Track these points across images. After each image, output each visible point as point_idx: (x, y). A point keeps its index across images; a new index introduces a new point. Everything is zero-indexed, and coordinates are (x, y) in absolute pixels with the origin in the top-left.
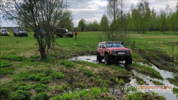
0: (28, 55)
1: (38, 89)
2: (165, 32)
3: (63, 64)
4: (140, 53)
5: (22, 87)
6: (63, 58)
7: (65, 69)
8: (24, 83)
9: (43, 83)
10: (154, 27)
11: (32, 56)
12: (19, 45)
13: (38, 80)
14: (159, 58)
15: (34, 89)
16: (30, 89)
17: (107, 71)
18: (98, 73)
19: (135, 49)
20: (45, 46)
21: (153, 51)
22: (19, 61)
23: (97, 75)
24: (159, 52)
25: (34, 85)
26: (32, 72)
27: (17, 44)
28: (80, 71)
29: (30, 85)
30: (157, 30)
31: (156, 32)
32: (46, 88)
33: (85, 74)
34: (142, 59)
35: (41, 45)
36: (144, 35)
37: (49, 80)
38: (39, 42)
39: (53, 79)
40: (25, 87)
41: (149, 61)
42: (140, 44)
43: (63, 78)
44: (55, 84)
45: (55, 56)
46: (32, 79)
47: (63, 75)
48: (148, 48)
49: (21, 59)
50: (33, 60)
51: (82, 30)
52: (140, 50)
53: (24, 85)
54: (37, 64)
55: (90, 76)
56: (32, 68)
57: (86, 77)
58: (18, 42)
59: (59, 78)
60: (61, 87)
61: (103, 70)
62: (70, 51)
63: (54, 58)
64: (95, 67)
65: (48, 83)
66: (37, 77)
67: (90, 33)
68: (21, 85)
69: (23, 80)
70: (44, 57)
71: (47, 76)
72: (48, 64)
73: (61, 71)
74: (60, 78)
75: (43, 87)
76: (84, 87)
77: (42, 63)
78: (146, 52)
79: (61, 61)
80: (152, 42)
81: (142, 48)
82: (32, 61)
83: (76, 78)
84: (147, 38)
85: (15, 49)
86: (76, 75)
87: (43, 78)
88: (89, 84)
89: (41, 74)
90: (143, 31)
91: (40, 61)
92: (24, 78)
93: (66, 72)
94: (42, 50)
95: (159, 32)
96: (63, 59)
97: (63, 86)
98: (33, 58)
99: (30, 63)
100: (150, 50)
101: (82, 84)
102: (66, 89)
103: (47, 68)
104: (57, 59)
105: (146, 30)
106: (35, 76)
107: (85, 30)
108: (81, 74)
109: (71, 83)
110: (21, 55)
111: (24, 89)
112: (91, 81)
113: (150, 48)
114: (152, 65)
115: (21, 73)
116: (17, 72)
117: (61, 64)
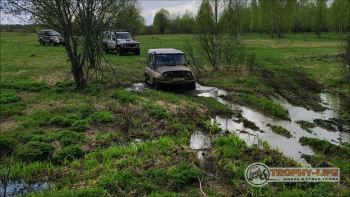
0: (52, 80)
1: (66, 139)
2: (323, 35)
3: (115, 97)
4: (264, 76)
5: (38, 136)
6: (118, 86)
7: (118, 106)
8: (41, 129)
9: (75, 130)
10: (302, 26)
11: (59, 83)
12: (37, 62)
13: (67, 125)
14: (295, 85)
15: (58, 140)
16: (52, 141)
17: (194, 109)
18: (176, 112)
19: (255, 68)
20: (83, 64)
21: (288, 72)
22: (34, 91)
23: (174, 116)
24: (300, 75)
25: (60, 134)
26: (57, 110)
27: (32, 59)
28: (145, 110)
29: (52, 133)
30: (308, 30)
31: (306, 35)
32: (79, 138)
33: (153, 115)
34: (264, 88)
35: (76, 63)
36: (281, 40)
37: (87, 126)
38: (70, 55)
39: (95, 123)
40: (43, 136)
41: (277, 92)
42: (267, 60)
43: (111, 122)
44: (97, 132)
45: (102, 83)
46: (57, 124)
47: (112, 116)
48: (281, 68)
49: (38, 88)
50: (61, 89)
51: (162, 31)
52: (264, 71)
53: (41, 133)
54: (67, 98)
55: (161, 117)
56: (59, 104)
57: (153, 120)
58: (33, 56)
59: (105, 122)
60: (106, 136)
61: (187, 107)
62: (132, 73)
63: (99, 86)
64: (174, 102)
65: (84, 130)
66: (65, 119)
67: (176, 36)
68: (36, 133)
69: (41, 125)
70: (80, 85)
71: (83, 118)
72: (88, 98)
73: (110, 109)
74: (107, 122)
75: (74, 137)
76: (148, 138)
77: (77, 95)
78: (276, 74)
79: (113, 92)
80: (291, 54)
81: (269, 66)
82: (59, 92)
83: (136, 122)
84: (284, 48)
85: (27, 68)
86: (137, 117)
87: (77, 122)
88: (158, 132)
89: (74, 115)
90: (279, 32)
91: (74, 91)
92: (42, 122)
93: (120, 112)
94: (77, 71)
95: (312, 35)
96: (118, 88)
97: (111, 136)
98: (61, 86)
99: (54, 95)
100: (284, 71)
101: (145, 132)
102: (116, 140)
103: (85, 105)
104: (106, 88)
105: (285, 31)
106: (62, 117)
107: (166, 31)
108: (146, 115)
109: (125, 130)
110: (40, 80)
111: (41, 140)
112: (162, 126)
113: (286, 67)
114: (281, 98)
115: (38, 113)
116: (30, 111)
117: (112, 97)
